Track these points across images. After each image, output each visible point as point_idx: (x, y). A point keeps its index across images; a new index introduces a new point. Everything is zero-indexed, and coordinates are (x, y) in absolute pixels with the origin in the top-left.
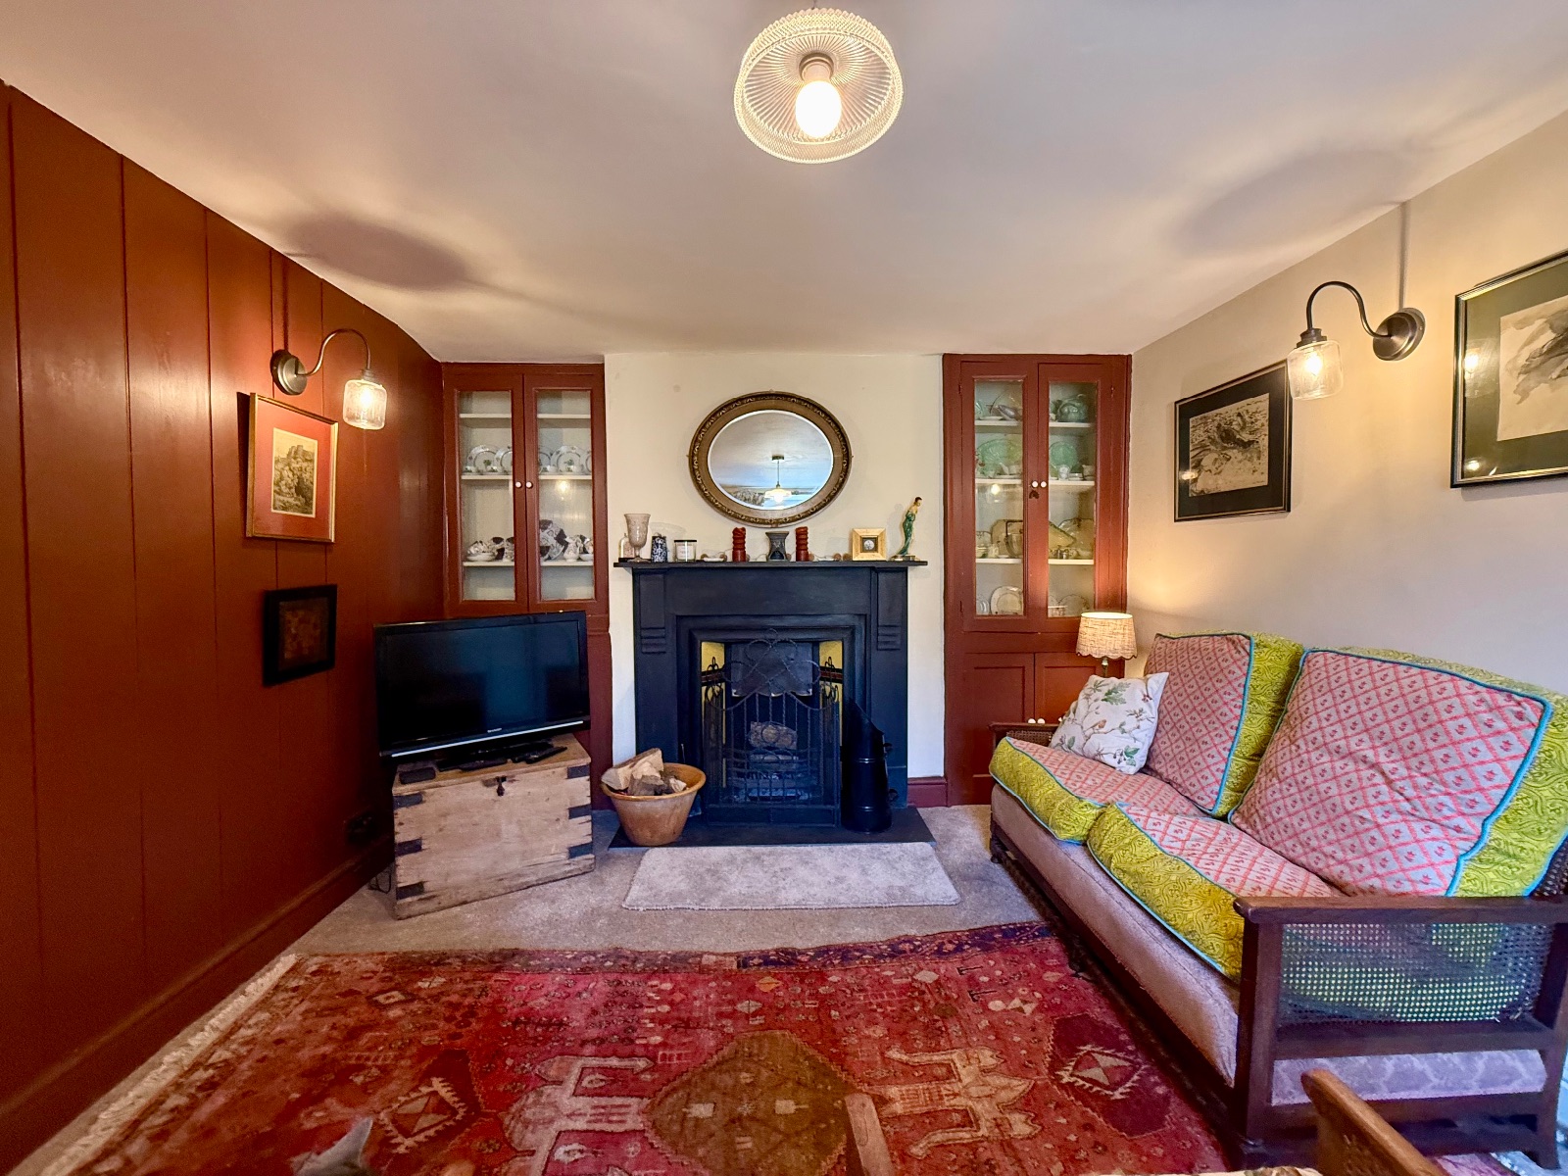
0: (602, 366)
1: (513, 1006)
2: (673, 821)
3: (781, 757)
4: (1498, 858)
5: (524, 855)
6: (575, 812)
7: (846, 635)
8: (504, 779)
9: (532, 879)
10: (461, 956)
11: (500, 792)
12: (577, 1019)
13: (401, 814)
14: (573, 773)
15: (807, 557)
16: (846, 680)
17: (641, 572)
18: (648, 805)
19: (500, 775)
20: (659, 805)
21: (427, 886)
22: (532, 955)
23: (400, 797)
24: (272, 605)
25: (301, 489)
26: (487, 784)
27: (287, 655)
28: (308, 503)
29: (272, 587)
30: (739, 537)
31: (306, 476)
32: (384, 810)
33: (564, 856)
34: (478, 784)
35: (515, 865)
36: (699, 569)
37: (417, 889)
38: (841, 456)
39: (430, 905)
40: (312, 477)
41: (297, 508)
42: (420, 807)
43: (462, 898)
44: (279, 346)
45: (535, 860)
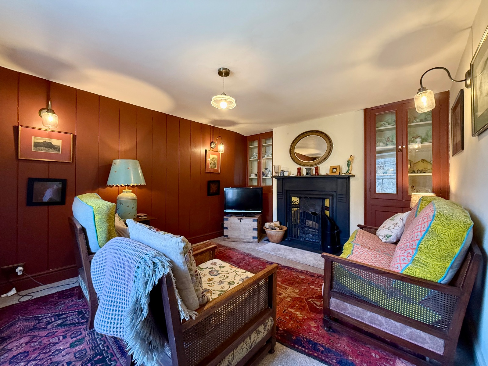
0: (272, 132)
1: (227, 254)
2: (276, 238)
3: (313, 230)
4: (419, 264)
5: (245, 236)
6: (254, 229)
7: (331, 198)
8: (241, 219)
9: (246, 241)
10: (227, 247)
11: (241, 221)
12: (234, 259)
13: (225, 222)
14: (254, 221)
15: (318, 175)
16: (330, 210)
17: (278, 178)
18: (270, 232)
19: (241, 218)
20: (272, 232)
21: (228, 236)
22: (236, 250)
23: (225, 218)
24: (209, 183)
25: (214, 164)
26: (238, 219)
27: (211, 191)
28: (216, 166)
29: (209, 180)
30: (299, 170)
31: (215, 162)
32: (222, 220)
33: (252, 238)
34: (237, 219)
35: (242, 237)
36: (289, 178)
37: (227, 236)
38: (329, 145)
39: (229, 240)
40: (216, 162)
41: (213, 167)
42: (228, 221)
43: (234, 240)
44: (212, 141)
45: (247, 237)
